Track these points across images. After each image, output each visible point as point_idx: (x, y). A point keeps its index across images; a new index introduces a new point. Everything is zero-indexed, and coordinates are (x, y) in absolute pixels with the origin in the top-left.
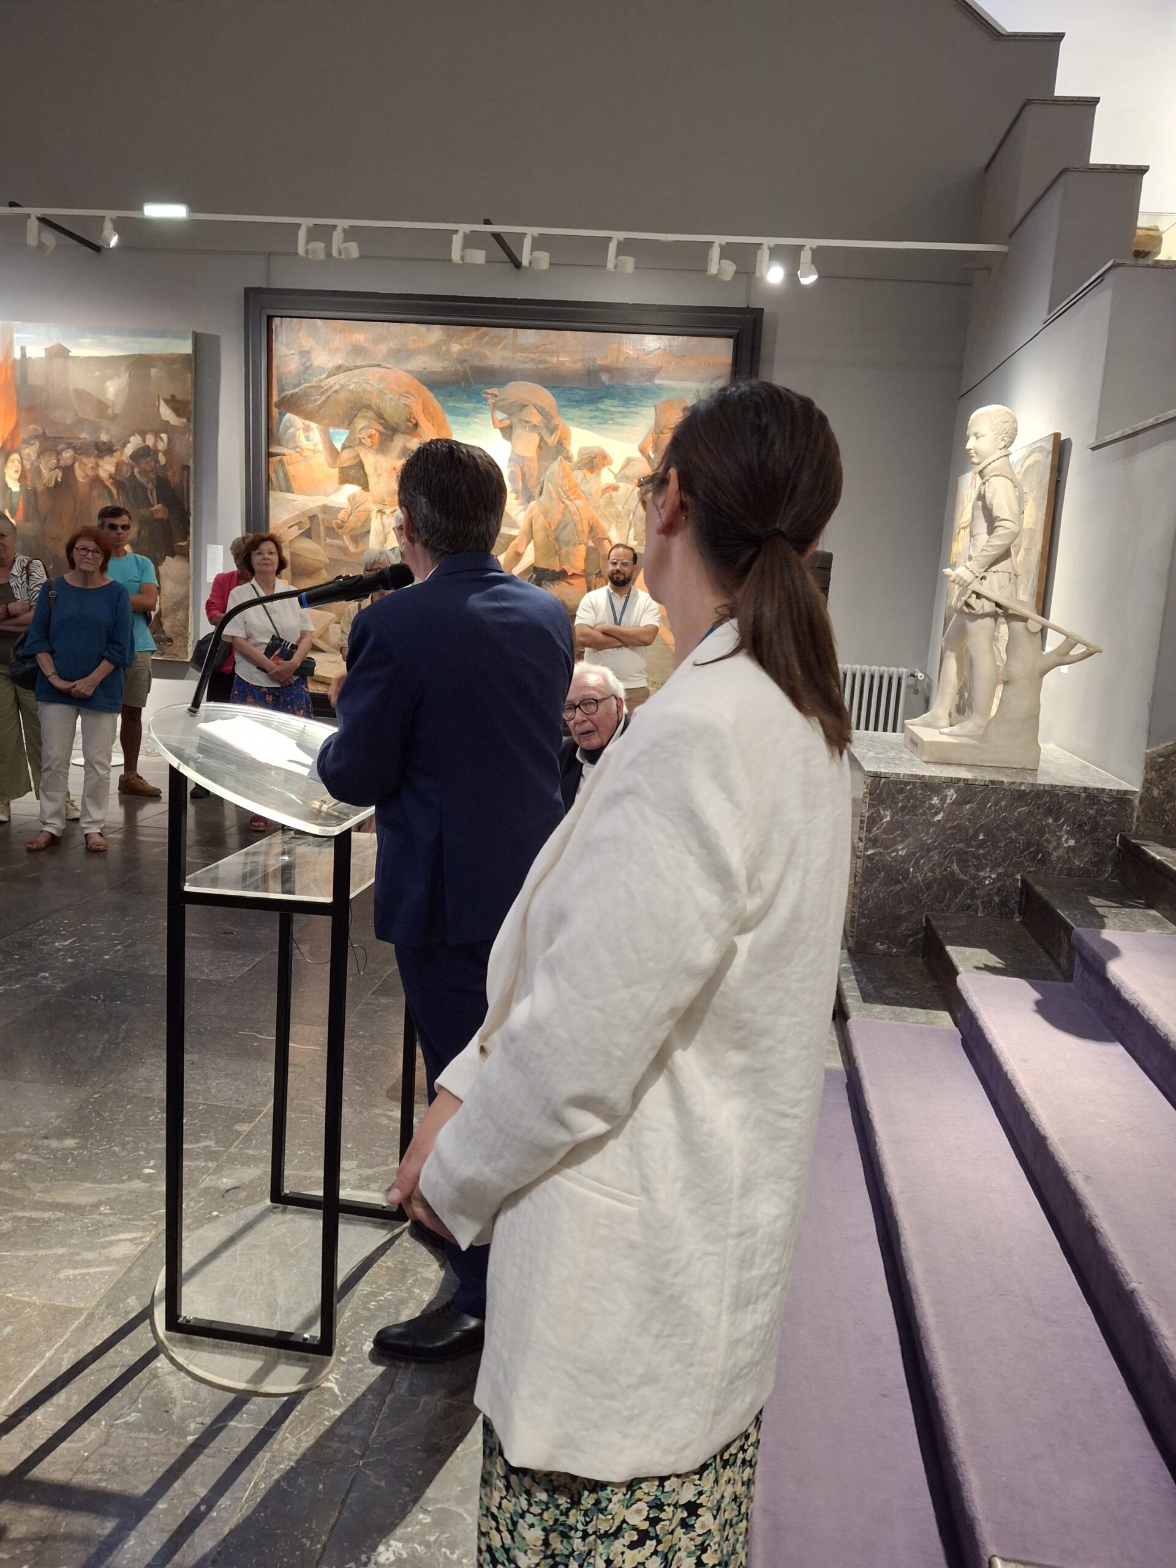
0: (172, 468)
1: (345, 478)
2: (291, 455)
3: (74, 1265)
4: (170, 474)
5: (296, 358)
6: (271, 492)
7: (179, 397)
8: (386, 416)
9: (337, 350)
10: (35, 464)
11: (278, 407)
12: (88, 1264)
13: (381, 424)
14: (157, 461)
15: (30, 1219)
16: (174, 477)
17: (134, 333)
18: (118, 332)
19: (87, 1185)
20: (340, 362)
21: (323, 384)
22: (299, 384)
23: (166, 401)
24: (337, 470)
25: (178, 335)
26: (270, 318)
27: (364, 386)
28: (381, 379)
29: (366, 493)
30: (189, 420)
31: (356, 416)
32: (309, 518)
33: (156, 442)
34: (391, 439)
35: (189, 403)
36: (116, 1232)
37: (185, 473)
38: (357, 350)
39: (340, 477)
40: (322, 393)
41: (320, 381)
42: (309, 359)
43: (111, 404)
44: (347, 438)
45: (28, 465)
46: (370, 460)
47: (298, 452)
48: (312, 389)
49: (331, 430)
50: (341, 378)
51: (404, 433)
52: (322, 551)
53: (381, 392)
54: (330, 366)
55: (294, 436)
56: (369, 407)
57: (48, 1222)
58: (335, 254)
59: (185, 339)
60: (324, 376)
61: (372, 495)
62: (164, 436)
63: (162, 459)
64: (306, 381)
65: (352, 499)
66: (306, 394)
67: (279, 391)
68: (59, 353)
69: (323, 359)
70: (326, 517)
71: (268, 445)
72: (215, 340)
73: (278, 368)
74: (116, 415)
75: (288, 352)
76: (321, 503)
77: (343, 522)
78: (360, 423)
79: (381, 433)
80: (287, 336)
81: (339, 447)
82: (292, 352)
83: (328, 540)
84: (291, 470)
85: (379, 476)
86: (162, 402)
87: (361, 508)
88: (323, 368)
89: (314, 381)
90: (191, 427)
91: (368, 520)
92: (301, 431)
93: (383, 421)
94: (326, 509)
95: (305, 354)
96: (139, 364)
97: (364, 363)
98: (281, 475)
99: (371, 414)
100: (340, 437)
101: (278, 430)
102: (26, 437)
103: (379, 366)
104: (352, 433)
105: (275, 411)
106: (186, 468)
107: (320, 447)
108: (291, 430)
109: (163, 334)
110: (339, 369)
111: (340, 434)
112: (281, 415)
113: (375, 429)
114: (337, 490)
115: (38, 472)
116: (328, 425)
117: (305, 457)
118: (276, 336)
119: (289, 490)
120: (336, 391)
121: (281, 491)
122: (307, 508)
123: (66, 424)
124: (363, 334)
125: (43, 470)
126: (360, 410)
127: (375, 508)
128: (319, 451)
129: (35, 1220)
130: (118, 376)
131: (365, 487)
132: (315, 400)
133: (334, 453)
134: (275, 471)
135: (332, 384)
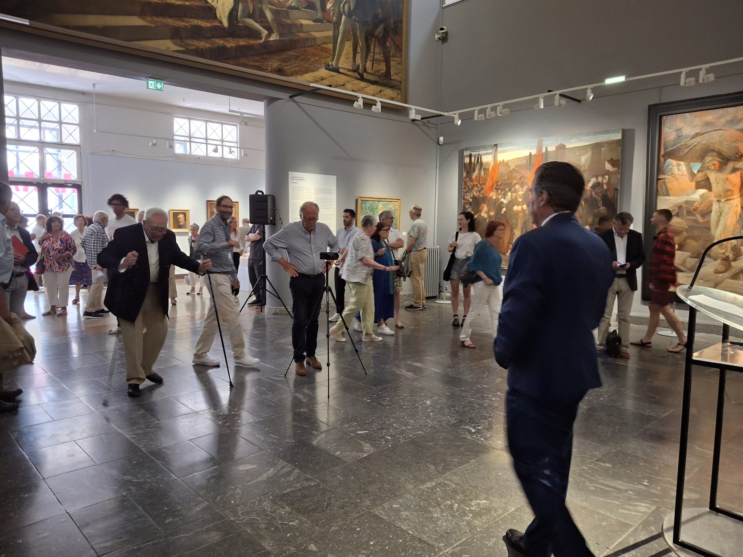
0: (610, 190)
1: (698, 186)
2: (669, 178)
3: (624, 509)
4: (608, 193)
5: (674, 133)
6: (659, 197)
7: (614, 159)
8: (723, 154)
9: (696, 126)
11: (663, 156)
12: (629, 510)
13: (720, 158)
14: (603, 188)
15: (601, 489)
16: (610, 194)
17: (595, 134)
18: (588, 134)
19: (620, 482)
20: (698, 131)
21: (687, 143)
22: (675, 144)
23: (608, 161)
24: (694, 183)
25: (614, 132)
26: (661, 117)
27: (711, 140)
28: (721, 136)
29: (710, 193)
30: (619, 168)
31: (706, 156)
32: (678, 207)
33: (603, 179)
34: (726, 164)
35: (620, 160)
36: (638, 502)
37: (616, 192)
38: (708, 124)
39: (696, 186)
40: (688, 147)
41: (687, 142)
42: (681, 132)
43: (583, 166)
44: (701, 167)
46: (713, 176)
47: (673, 177)
48: (682, 146)
49: (692, 164)
50: (698, 139)
51: (734, 160)
52: (684, 222)
53: (721, 142)
54: (692, 133)
55: (671, 169)
56: (713, 151)
57: (607, 491)
58: (701, 81)
59: (618, 133)
60: (689, 139)
61: (714, 193)
62: (607, 177)
63: (605, 187)
64: (679, 143)
65: (702, 196)
66: (678, 148)
67: (665, 149)
68: (561, 148)
69: (688, 131)
70: (687, 206)
71: (658, 175)
72: (632, 131)
73: (664, 139)
74: (585, 170)
75: (669, 130)
76: (684, 200)
77: (696, 207)
78: (708, 159)
79: (720, 162)
80: (670, 123)
81: (695, 172)
82: (672, 130)
83: (688, 217)
84: (669, 185)
85: (718, 183)
86: (606, 162)
87: (708, 200)
88: (688, 136)
89: (683, 143)
90: (620, 171)
91: (711, 205)
92: (675, 167)
93: (721, 156)
94: (687, 202)
95: (679, 130)
96: (597, 147)
97: (711, 130)
98: (664, 188)
99: (714, 154)
100: (696, 167)
101: (663, 167)
103: (720, 130)
104: (703, 164)
105: (662, 159)
106: (616, 189)
107: (686, 173)
108: (670, 167)
109: (608, 132)
110: (697, 135)
111: (696, 165)
112: (665, 160)
113: (716, 161)
114: (693, 193)
116: (690, 162)
117: (677, 179)
118: (664, 123)
119: (668, 195)
120: (695, 146)
121: (663, 195)
122: (677, 202)
124: (710, 116)
126: (708, 152)
127: (715, 200)
128: (685, 175)
129: (603, 489)
130: (587, 153)
131: (710, 189)
132: (683, 151)
133: (693, 175)
134: (661, 187)
135: (693, 142)
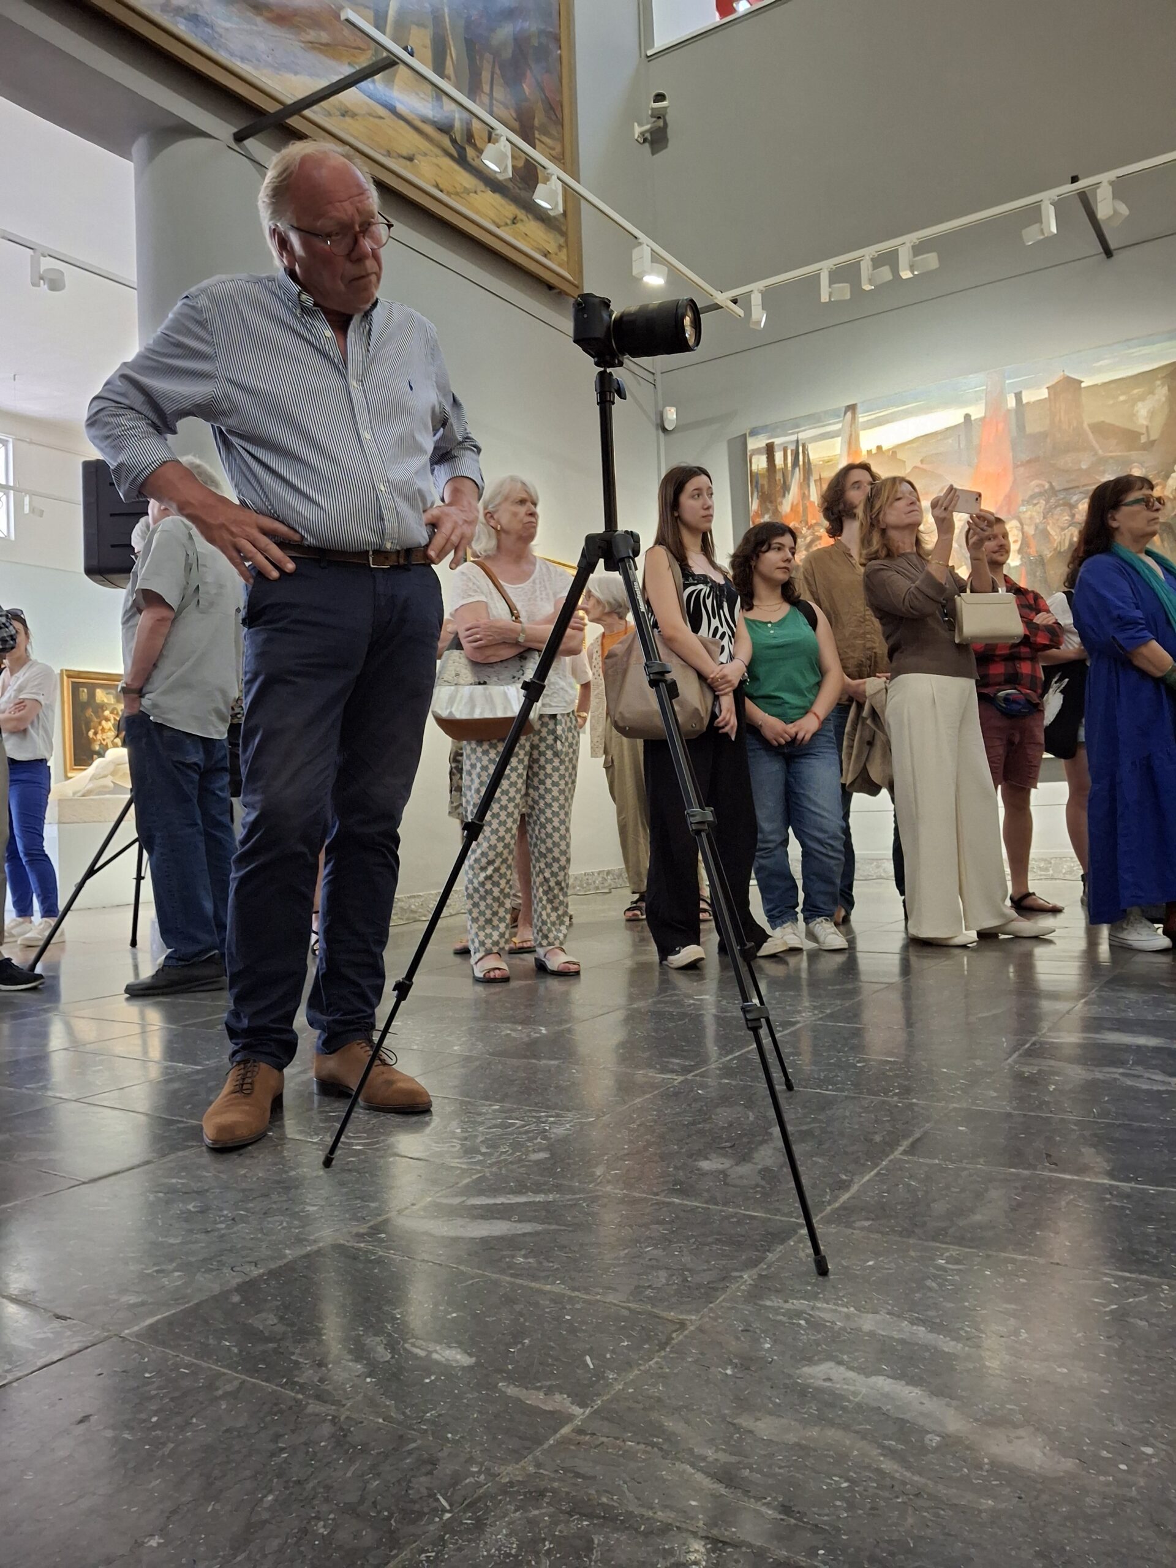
10: (1041, 527)
43: (1144, 430)
45: (1030, 530)
68: (1067, 388)
74: (1153, 443)
102: (1026, 498)
115: (1045, 534)
123: (1080, 469)
125: (1052, 532)
130: (1152, 392)
